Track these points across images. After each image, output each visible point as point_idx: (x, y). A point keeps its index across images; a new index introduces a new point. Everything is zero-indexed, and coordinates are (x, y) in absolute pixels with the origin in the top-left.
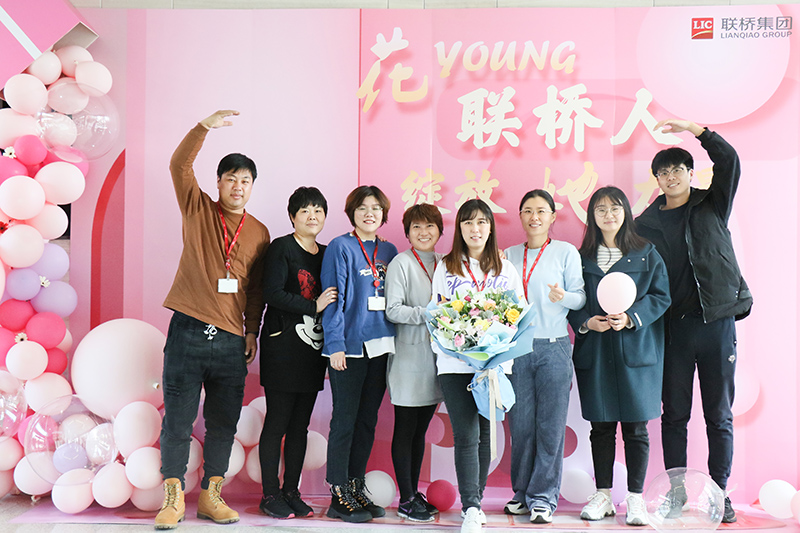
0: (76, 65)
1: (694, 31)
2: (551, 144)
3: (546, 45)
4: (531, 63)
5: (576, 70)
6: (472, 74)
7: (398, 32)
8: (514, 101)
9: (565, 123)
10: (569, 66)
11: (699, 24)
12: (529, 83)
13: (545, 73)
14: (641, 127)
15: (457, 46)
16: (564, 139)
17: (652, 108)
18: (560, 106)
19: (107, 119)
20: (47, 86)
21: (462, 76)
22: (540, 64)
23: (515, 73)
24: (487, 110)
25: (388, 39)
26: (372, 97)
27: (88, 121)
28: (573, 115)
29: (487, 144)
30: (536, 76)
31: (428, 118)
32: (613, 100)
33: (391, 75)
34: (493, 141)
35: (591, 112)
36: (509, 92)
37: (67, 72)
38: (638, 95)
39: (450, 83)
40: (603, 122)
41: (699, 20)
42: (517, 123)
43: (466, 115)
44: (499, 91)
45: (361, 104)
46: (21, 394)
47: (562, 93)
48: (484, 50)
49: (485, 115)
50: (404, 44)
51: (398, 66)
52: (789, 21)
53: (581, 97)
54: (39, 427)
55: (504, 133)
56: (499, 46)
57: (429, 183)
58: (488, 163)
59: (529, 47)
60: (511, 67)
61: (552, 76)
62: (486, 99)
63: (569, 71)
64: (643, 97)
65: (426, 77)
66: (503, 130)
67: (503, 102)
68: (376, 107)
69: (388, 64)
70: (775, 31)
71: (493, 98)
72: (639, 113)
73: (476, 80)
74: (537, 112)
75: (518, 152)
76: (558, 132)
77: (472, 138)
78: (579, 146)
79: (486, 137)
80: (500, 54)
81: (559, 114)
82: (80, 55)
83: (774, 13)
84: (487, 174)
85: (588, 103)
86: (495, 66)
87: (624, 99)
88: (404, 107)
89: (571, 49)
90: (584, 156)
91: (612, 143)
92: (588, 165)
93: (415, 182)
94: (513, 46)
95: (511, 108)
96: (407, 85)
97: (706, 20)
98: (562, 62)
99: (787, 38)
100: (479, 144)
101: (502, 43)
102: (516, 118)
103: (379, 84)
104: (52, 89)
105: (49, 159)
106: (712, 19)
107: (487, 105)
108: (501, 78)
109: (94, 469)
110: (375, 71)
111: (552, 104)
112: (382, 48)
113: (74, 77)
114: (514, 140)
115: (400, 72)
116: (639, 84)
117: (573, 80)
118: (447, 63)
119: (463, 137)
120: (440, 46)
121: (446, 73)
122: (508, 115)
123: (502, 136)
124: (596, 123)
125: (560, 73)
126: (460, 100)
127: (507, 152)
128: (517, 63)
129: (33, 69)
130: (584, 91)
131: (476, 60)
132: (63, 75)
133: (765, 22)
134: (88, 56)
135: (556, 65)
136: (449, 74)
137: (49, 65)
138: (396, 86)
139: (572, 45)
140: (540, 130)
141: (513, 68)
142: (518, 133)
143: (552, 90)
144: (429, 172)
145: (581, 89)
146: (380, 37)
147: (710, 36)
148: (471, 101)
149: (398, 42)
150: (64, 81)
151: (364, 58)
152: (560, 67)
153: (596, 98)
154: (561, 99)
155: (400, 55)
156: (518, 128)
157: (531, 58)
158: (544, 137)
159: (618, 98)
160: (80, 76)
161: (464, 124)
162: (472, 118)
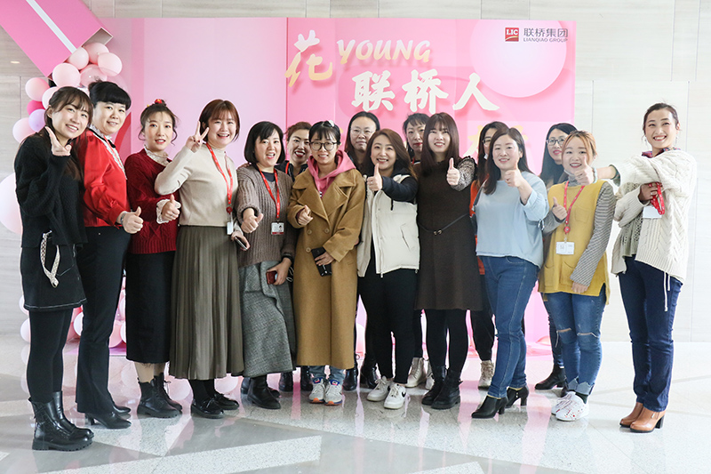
0: (98, 56)
1: (507, 36)
2: (414, 109)
3: (411, 42)
4: (401, 54)
5: (431, 60)
6: (362, 61)
7: (312, 33)
8: (390, 80)
9: (423, 95)
10: (426, 57)
11: (510, 32)
12: (400, 69)
13: (410, 61)
14: (473, 98)
15: (352, 43)
16: (422, 106)
17: (480, 86)
18: (420, 84)
20: (80, 71)
21: (355, 63)
22: (407, 56)
23: (390, 61)
24: (372, 86)
25: (306, 38)
26: (295, 76)
28: (429, 90)
30: (404, 64)
31: (333, 89)
32: (454, 80)
33: (308, 62)
34: (376, 106)
35: (440, 88)
36: (387, 74)
37: (93, 61)
38: (471, 77)
39: (347, 68)
40: (448, 95)
41: (510, 29)
42: (391, 95)
43: (358, 89)
44: (380, 73)
45: (288, 81)
47: (421, 75)
48: (370, 46)
49: (371, 89)
50: (317, 42)
51: (313, 56)
52: (566, 32)
53: (434, 78)
55: (383, 101)
56: (380, 43)
59: (400, 45)
60: (388, 57)
61: (415, 64)
62: (371, 79)
63: (426, 60)
64: (474, 79)
65: (331, 64)
66: (382, 99)
67: (382, 81)
68: (298, 83)
69: (306, 54)
70: (557, 38)
71: (375, 78)
72: (471, 89)
73: (364, 66)
74: (405, 87)
75: (392, 114)
76: (419, 101)
77: (362, 104)
79: (371, 104)
80: (380, 49)
81: (419, 89)
82: (101, 48)
83: (557, 27)
85: (438, 82)
86: (377, 57)
87: (462, 80)
88: (317, 84)
89: (427, 46)
91: (454, 109)
94: (389, 43)
95: (388, 85)
96: (319, 69)
97: (514, 29)
98: (421, 54)
99: (565, 43)
101: (382, 41)
102: (391, 91)
103: (300, 68)
104: (83, 72)
106: (518, 29)
107: (372, 83)
108: (381, 64)
110: (297, 59)
111: (415, 82)
112: (302, 44)
113: (97, 64)
114: (389, 107)
115: (314, 60)
116: (472, 71)
117: (428, 66)
118: (345, 54)
119: (356, 103)
120: (341, 43)
121: (344, 61)
122: (386, 90)
123: (381, 103)
124: (444, 95)
125: (420, 62)
126: (354, 79)
127: (385, 113)
128: (392, 54)
129: (71, 59)
130: (436, 75)
131: (364, 52)
132: (90, 63)
133: (551, 32)
134: (106, 50)
135: (417, 56)
136: (346, 62)
137: (81, 56)
138: (312, 69)
139: (428, 44)
140: (407, 100)
142: (392, 101)
143: (415, 73)
145: (434, 72)
146: (301, 37)
147: (517, 40)
148: (361, 80)
149: (313, 40)
150: (91, 67)
151: (290, 51)
152: (420, 58)
153: (444, 79)
154: (420, 79)
155: (314, 49)
156: (392, 98)
157: (401, 51)
158: (409, 104)
159: (457, 79)
160: (101, 62)
161: (357, 95)
162: (362, 91)
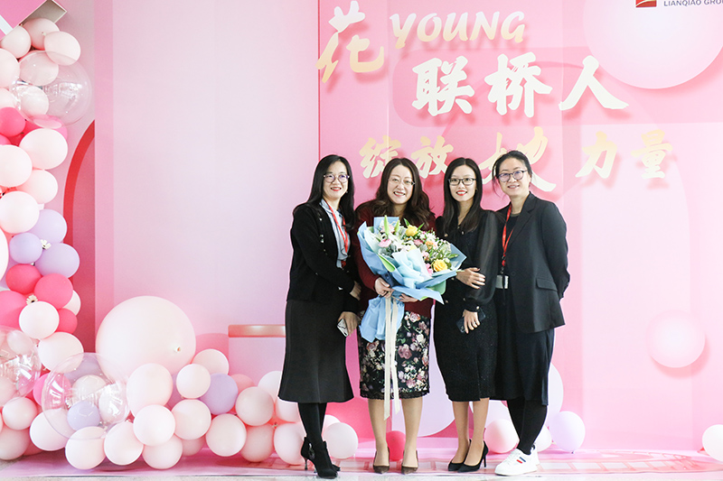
0: (44, 37)
2: (502, 110)
3: (496, 15)
4: (483, 33)
5: (525, 39)
6: (426, 44)
7: (354, 6)
8: (466, 70)
9: (515, 90)
10: (518, 35)
12: (480, 52)
13: (495, 42)
14: (588, 92)
15: (412, 18)
16: (514, 106)
17: (598, 74)
18: (510, 74)
19: (79, 86)
20: (18, 60)
21: (416, 47)
22: (491, 34)
23: (467, 43)
24: (441, 79)
25: (346, 12)
26: (331, 67)
27: (62, 89)
28: (523, 82)
29: (442, 111)
30: (487, 46)
31: (385, 86)
32: (561, 68)
33: (349, 47)
34: (447, 109)
35: (541, 79)
36: (462, 61)
37: (37, 44)
38: (584, 62)
39: (405, 54)
40: (551, 89)
42: (469, 91)
43: (421, 85)
44: (452, 61)
45: (320, 74)
46: (35, 354)
47: (513, 62)
48: (438, 22)
49: (439, 84)
50: (360, 17)
51: (355, 38)
53: (531, 65)
54: (55, 385)
55: (457, 101)
56: (451, 17)
57: (386, 149)
58: (443, 129)
59: (481, 19)
60: (464, 37)
61: (503, 45)
62: (439, 69)
63: (519, 40)
64: (590, 64)
65: (382, 49)
66: (456, 98)
67: (456, 71)
68: (335, 77)
69: (346, 35)
71: (446, 67)
72: (586, 79)
73: (430, 50)
74: (488, 80)
75: (470, 118)
76: (509, 99)
77: (427, 106)
78: (529, 111)
79: (440, 105)
80: (452, 25)
81: (509, 81)
82: (47, 26)
84: (442, 140)
85: (537, 70)
86: (448, 37)
87: (572, 66)
88: (362, 78)
89: (520, 19)
90: (534, 121)
91: (561, 109)
92: (538, 130)
93: (373, 148)
94: (464, 17)
95: (464, 76)
96: (364, 56)
98: (511, 31)
100: (433, 111)
101: (454, 15)
102: (469, 86)
103: (337, 56)
104: (22, 61)
105: (29, 127)
107: (440, 74)
108: (454, 47)
109: (106, 428)
110: (333, 42)
111: (503, 72)
112: (340, 21)
113: (44, 49)
114: (466, 108)
115: (357, 44)
116: (586, 52)
117: (523, 49)
118: (403, 35)
119: (418, 105)
120: (395, 18)
121: (401, 44)
122: (461, 84)
123: (455, 103)
124: (545, 89)
125: (510, 42)
126: (415, 70)
127: (461, 118)
128: (469, 33)
130: (534, 60)
131: (429, 31)
132: (33, 48)
135: (506, 35)
136: (404, 45)
137: (21, 39)
138: (354, 57)
139: (521, 16)
140: (492, 98)
141: (465, 39)
142: (471, 101)
143: (502, 59)
144: (387, 138)
145: (530, 57)
146: (338, 10)
147: (653, 4)
148: (425, 70)
149: (356, 15)
150: (34, 53)
151: (322, 32)
152: (509, 36)
153: (545, 65)
154: (511, 67)
155: (358, 28)
156: (471, 96)
157: (482, 27)
158: (496, 104)
159: (565, 65)
160: (49, 46)
161: (419, 93)
162: (427, 87)
